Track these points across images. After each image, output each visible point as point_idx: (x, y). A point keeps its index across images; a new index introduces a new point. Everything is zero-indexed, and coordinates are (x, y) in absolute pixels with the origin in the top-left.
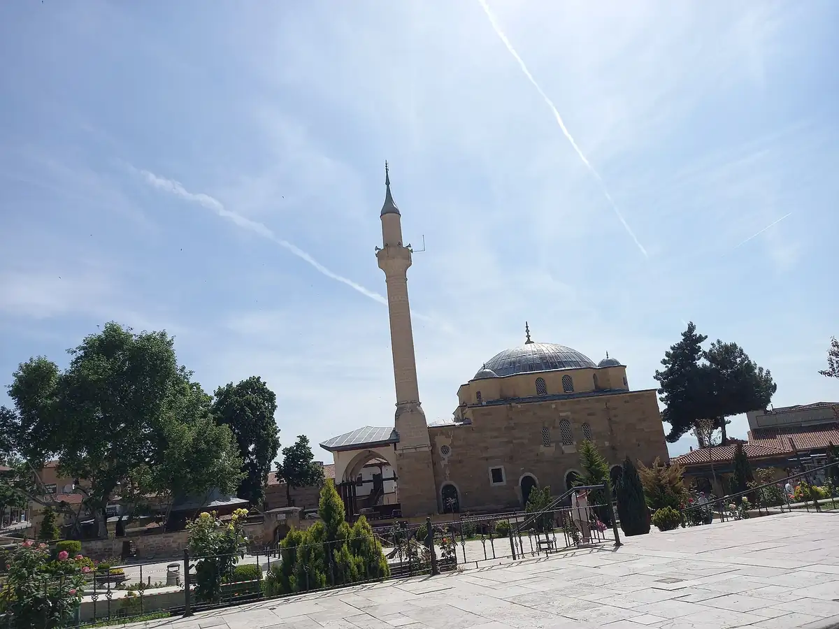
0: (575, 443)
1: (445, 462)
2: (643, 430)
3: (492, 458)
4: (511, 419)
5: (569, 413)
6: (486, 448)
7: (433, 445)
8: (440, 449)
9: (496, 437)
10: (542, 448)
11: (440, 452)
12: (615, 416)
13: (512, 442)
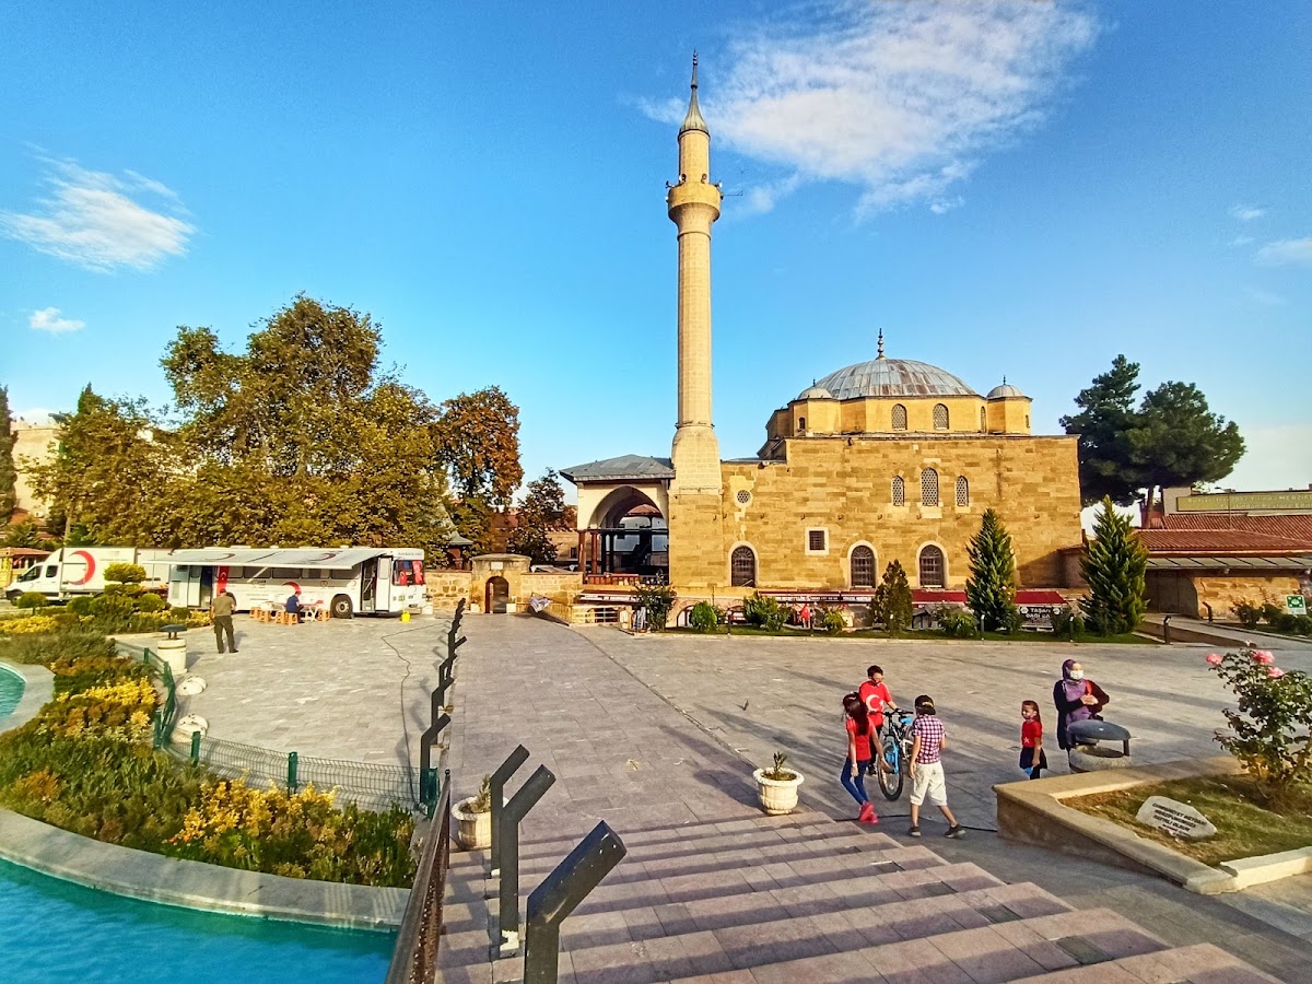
0: (941, 504)
1: (742, 514)
2: (1048, 494)
3: (811, 515)
4: (847, 461)
5: (938, 461)
6: (806, 500)
7: (726, 488)
8: (736, 495)
9: (822, 485)
10: (890, 508)
11: (736, 500)
12: (1009, 470)
13: (844, 495)
